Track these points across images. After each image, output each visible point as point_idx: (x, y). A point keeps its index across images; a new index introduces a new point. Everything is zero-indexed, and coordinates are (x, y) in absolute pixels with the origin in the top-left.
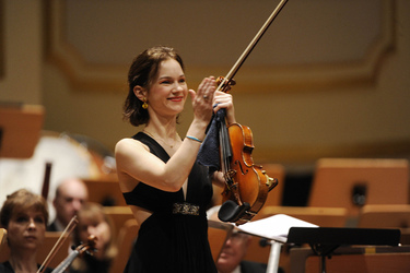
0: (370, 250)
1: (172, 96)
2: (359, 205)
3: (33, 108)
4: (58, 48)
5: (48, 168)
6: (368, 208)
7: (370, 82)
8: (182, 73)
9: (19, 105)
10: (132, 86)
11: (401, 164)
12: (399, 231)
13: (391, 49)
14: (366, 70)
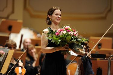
0: (98, 59)
1: (58, 18)
2: (99, 48)
3: (20, 21)
4: (28, 6)
5: (22, 36)
6: (101, 49)
7: (104, 18)
8: (61, 14)
9: (16, 20)
10: (48, 15)
11: (111, 39)
12: (105, 55)
13: (110, 10)
14: (103, 15)
